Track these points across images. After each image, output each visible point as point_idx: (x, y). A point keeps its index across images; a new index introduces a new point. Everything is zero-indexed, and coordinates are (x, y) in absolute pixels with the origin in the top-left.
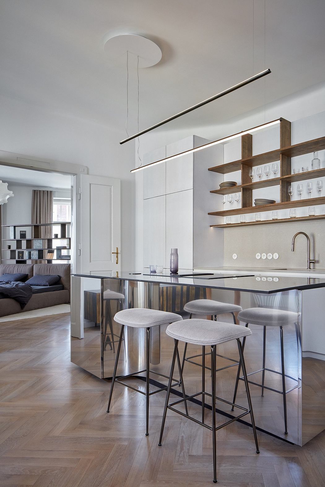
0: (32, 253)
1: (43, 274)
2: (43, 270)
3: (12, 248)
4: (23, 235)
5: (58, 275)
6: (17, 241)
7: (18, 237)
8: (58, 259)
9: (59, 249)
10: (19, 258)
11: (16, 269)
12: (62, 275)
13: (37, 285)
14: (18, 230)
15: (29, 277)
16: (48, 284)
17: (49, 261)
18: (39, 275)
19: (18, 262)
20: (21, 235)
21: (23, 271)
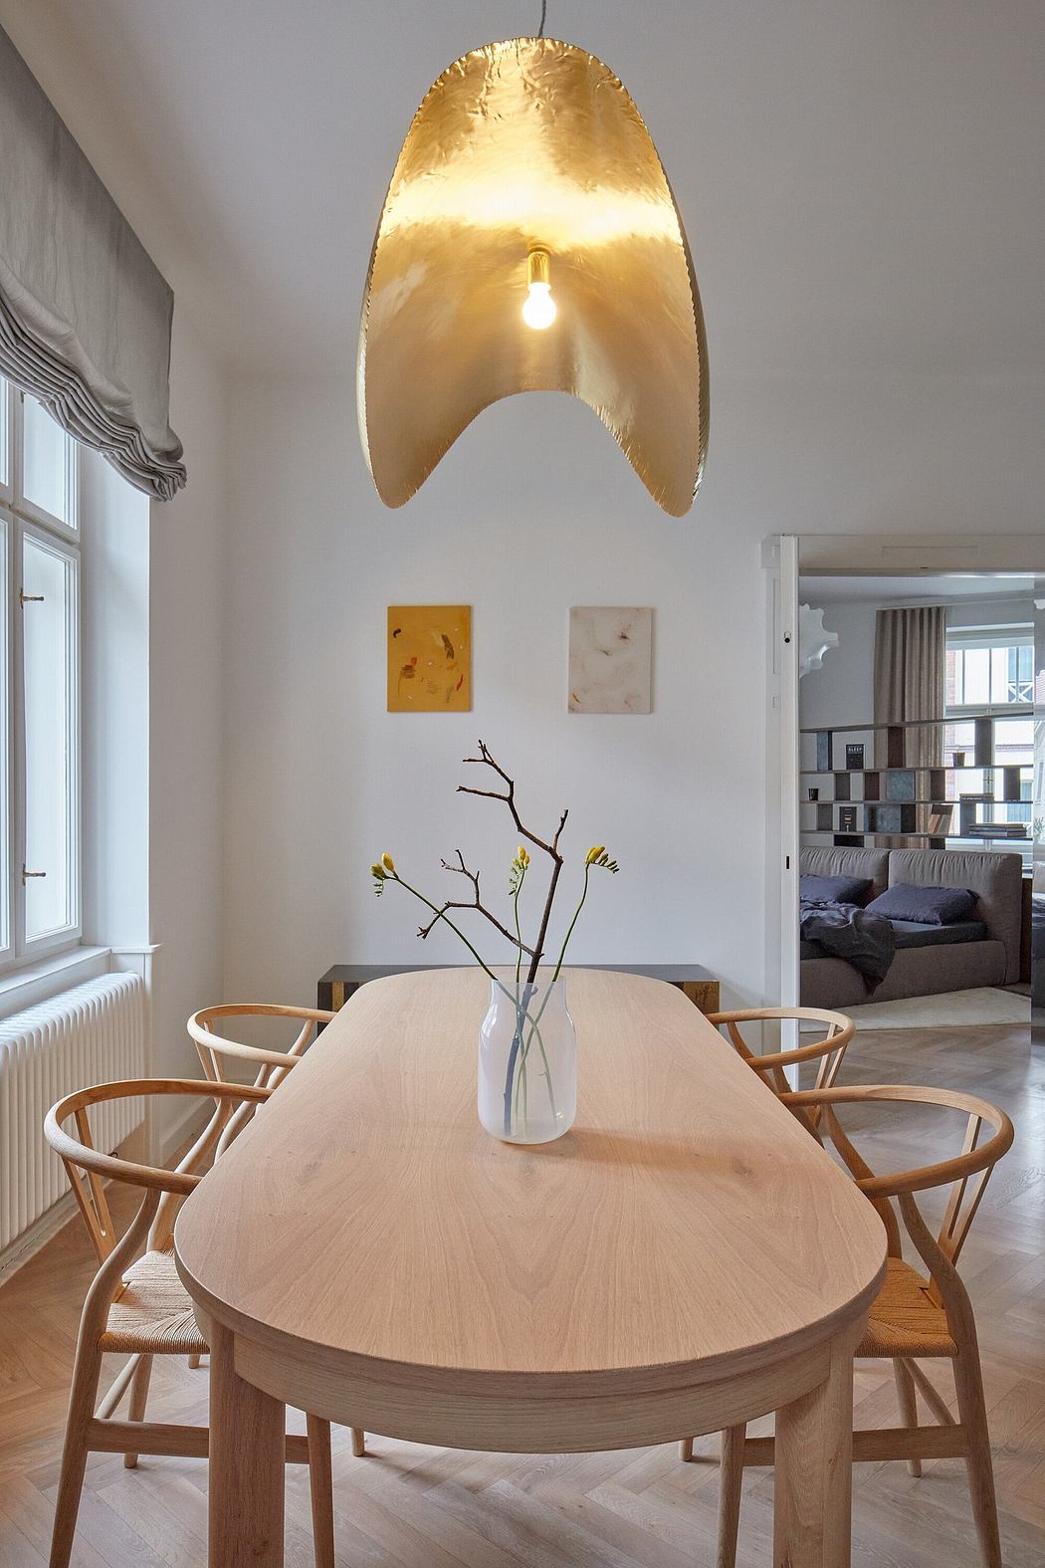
0: (880, 811)
1: (919, 884)
2: (920, 869)
3: (822, 798)
4: (855, 760)
5: (968, 891)
6: (838, 775)
7: (840, 764)
8: (964, 834)
9: (968, 803)
10: (842, 827)
11: (837, 861)
12: (982, 889)
13: (901, 919)
14: (840, 742)
15: (876, 890)
16: (937, 917)
17: (937, 843)
18: (906, 888)
19: (840, 841)
20: (849, 756)
21: (856, 870)
